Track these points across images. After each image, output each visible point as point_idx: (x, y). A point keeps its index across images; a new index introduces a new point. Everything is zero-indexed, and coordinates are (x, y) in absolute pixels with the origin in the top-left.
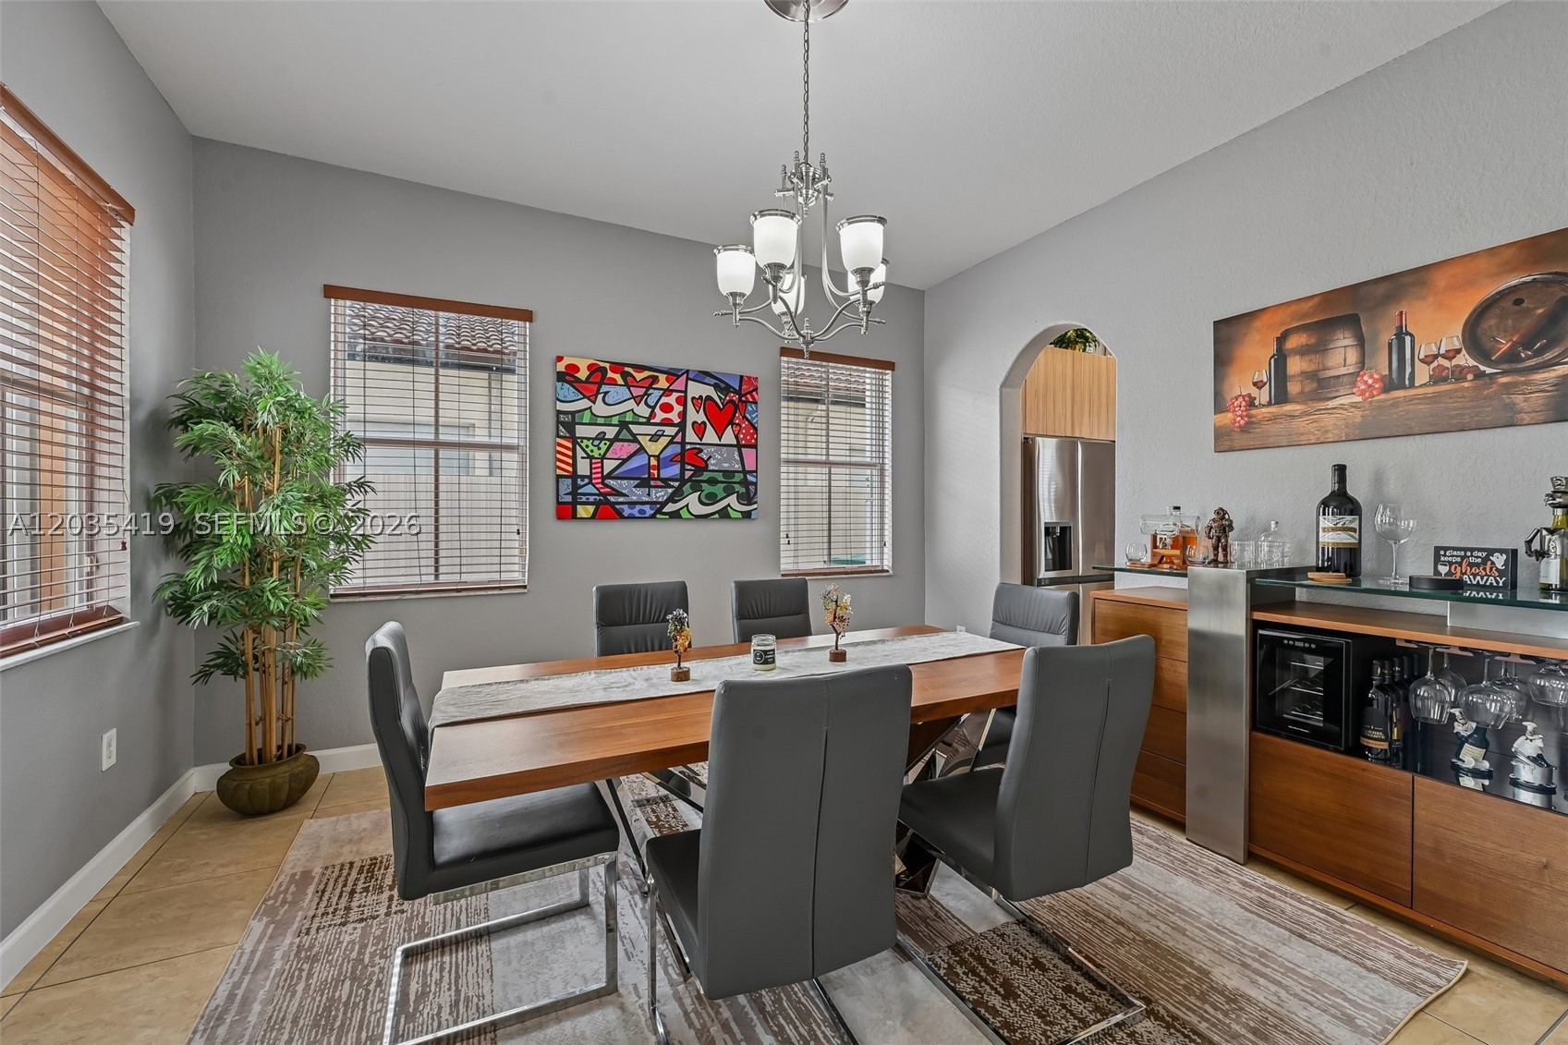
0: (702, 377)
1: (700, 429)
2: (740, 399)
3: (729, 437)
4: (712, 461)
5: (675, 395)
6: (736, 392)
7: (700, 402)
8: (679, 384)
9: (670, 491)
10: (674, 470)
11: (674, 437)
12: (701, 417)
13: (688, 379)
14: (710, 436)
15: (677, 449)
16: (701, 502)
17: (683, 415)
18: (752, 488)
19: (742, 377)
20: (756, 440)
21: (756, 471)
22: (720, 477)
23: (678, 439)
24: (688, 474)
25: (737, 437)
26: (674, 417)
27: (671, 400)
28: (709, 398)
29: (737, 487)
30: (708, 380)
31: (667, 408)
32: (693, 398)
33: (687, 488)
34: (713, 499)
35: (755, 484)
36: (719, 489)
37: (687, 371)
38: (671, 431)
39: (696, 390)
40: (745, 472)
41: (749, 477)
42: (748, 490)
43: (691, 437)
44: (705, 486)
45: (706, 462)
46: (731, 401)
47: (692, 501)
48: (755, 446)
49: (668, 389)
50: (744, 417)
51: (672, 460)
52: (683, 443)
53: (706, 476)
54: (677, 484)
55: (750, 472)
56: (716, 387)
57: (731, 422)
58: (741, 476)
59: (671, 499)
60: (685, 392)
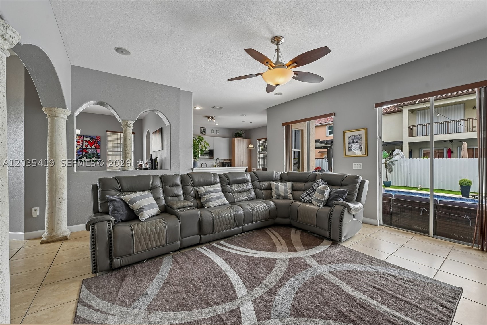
0: (87, 136)
1: (86, 146)
2: (96, 140)
3: (93, 147)
4: (89, 151)
5: (81, 140)
6: (95, 139)
7: (86, 141)
8: (82, 138)
9: (80, 157)
10: (81, 153)
11: (80, 147)
12: (87, 144)
13: (83, 137)
14: (89, 147)
15: (82, 149)
16: (87, 159)
17: (83, 143)
18: (99, 156)
19: (96, 136)
20: (100, 148)
21: (100, 153)
22: (91, 154)
23: (82, 147)
24: (84, 154)
25: (95, 147)
26: (81, 144)
27: (80, 141)
28: (88, 140)
29: (95, 156)
30: (88, 137)
31: (79, 142)
32: (85, 140)
33: (84, 156)
34: (90, 158)
35: (100, 155)
36: (91, 156)
37: (83, 136)
38: (80, 146)
39: (85, 139)
40: (97, 153)
41: (98, 154)
42: (98, 157)
43: (84, 147)
44: (88, 156)
45: (88, 152)
46: (94, 141)
47: (85, 159)
48: (100, 149)
49: (79, 139)
50: (97, 144)
51: (80, 151)
52: (83, 148)
53: (88, 154)
54: (81, 156)
55: (99, 153)
56: (90, 138)
57: (94, 144)
58: (96, 154)
59: (80, 158)
60: (83, 139)
